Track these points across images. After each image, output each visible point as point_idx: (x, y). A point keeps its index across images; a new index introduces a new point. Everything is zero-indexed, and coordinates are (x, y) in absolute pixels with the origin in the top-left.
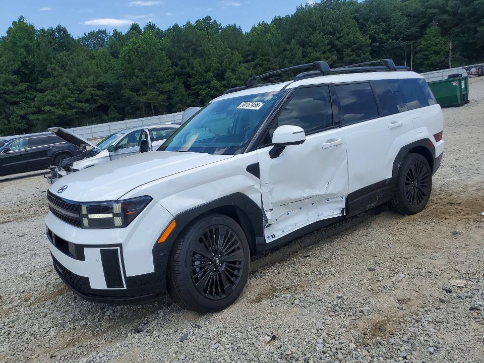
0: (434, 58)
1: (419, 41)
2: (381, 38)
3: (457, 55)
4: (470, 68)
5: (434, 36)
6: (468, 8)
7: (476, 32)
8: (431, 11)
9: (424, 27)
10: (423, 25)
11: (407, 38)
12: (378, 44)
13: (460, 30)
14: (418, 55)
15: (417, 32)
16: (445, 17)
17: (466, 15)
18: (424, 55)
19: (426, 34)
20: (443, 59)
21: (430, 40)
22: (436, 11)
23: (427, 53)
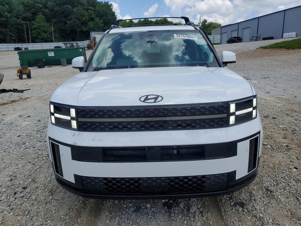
0: (44, 35)
1: (33, 22)
2: (6, 15)
3: (57, 35)
4: (66, 43)
5: (42, 22)
6: (60, 9)
7: (66, 23)
8: (38, 5)
9: (35, 14)
10: (33, 13)
11: (24, 19)
12: (5, 19)
13: (56, 20)
14: (33, 31)
15: (30, 16)
16: (47, 11)
17: (60, 12)
18: (38, 32)
19: (36, 19)
20: (49, 36)
21: (40, 23)
22: (41, 6)
23: (39, 31)
